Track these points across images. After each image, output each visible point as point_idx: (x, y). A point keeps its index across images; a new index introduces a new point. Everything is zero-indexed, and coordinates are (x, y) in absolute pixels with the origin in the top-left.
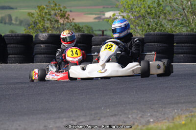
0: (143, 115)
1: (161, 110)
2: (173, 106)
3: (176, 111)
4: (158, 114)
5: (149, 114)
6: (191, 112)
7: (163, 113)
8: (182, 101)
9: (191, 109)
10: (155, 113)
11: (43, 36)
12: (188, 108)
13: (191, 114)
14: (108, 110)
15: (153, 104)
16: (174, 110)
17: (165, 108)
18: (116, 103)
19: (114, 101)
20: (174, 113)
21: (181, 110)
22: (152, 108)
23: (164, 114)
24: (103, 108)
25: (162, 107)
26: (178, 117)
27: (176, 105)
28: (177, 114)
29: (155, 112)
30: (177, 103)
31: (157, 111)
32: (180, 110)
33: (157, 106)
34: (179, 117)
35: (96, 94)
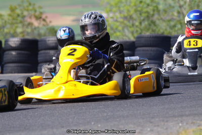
0: (142, 130)
1: (162, 123)
2: (177, 119)
3: (180, 125)
4: (159, 129)
5: (149, 129)
6: (199, 126)
7: (165, 128)
8: (187, 113)
9: (198, 122)
10: (155, 128)
11: (14, 42)
12: (194, 121)
13: (199, 128)
14: (99, 125)
15: (152, 118)
16: (179, 123)
17: (167, 121)
18: (108, 117)
19: (105, 114)
20: (178, 127)
21: (187, 124)
22: (151, 123)
23: (167, 129)
24: (93, 123)
25: (163, 121)
26: (183, 132)
27: (180, 118)
28: (182, 128)
29: (155, 126)
30: (182, 116)
31: (158, 126)
32: (185, 124)
33: (157, 119)
34: (186, 132)
35: (83, 108)
